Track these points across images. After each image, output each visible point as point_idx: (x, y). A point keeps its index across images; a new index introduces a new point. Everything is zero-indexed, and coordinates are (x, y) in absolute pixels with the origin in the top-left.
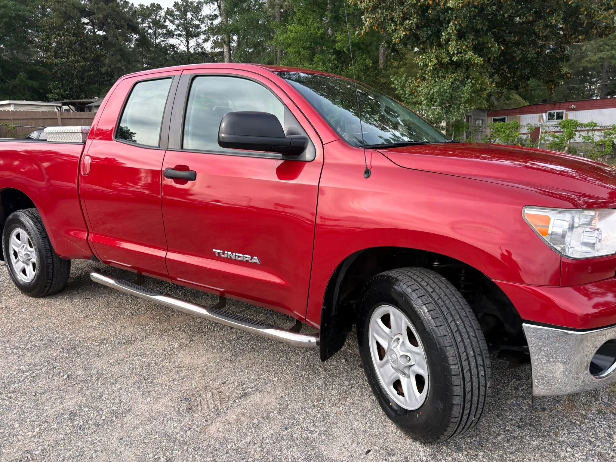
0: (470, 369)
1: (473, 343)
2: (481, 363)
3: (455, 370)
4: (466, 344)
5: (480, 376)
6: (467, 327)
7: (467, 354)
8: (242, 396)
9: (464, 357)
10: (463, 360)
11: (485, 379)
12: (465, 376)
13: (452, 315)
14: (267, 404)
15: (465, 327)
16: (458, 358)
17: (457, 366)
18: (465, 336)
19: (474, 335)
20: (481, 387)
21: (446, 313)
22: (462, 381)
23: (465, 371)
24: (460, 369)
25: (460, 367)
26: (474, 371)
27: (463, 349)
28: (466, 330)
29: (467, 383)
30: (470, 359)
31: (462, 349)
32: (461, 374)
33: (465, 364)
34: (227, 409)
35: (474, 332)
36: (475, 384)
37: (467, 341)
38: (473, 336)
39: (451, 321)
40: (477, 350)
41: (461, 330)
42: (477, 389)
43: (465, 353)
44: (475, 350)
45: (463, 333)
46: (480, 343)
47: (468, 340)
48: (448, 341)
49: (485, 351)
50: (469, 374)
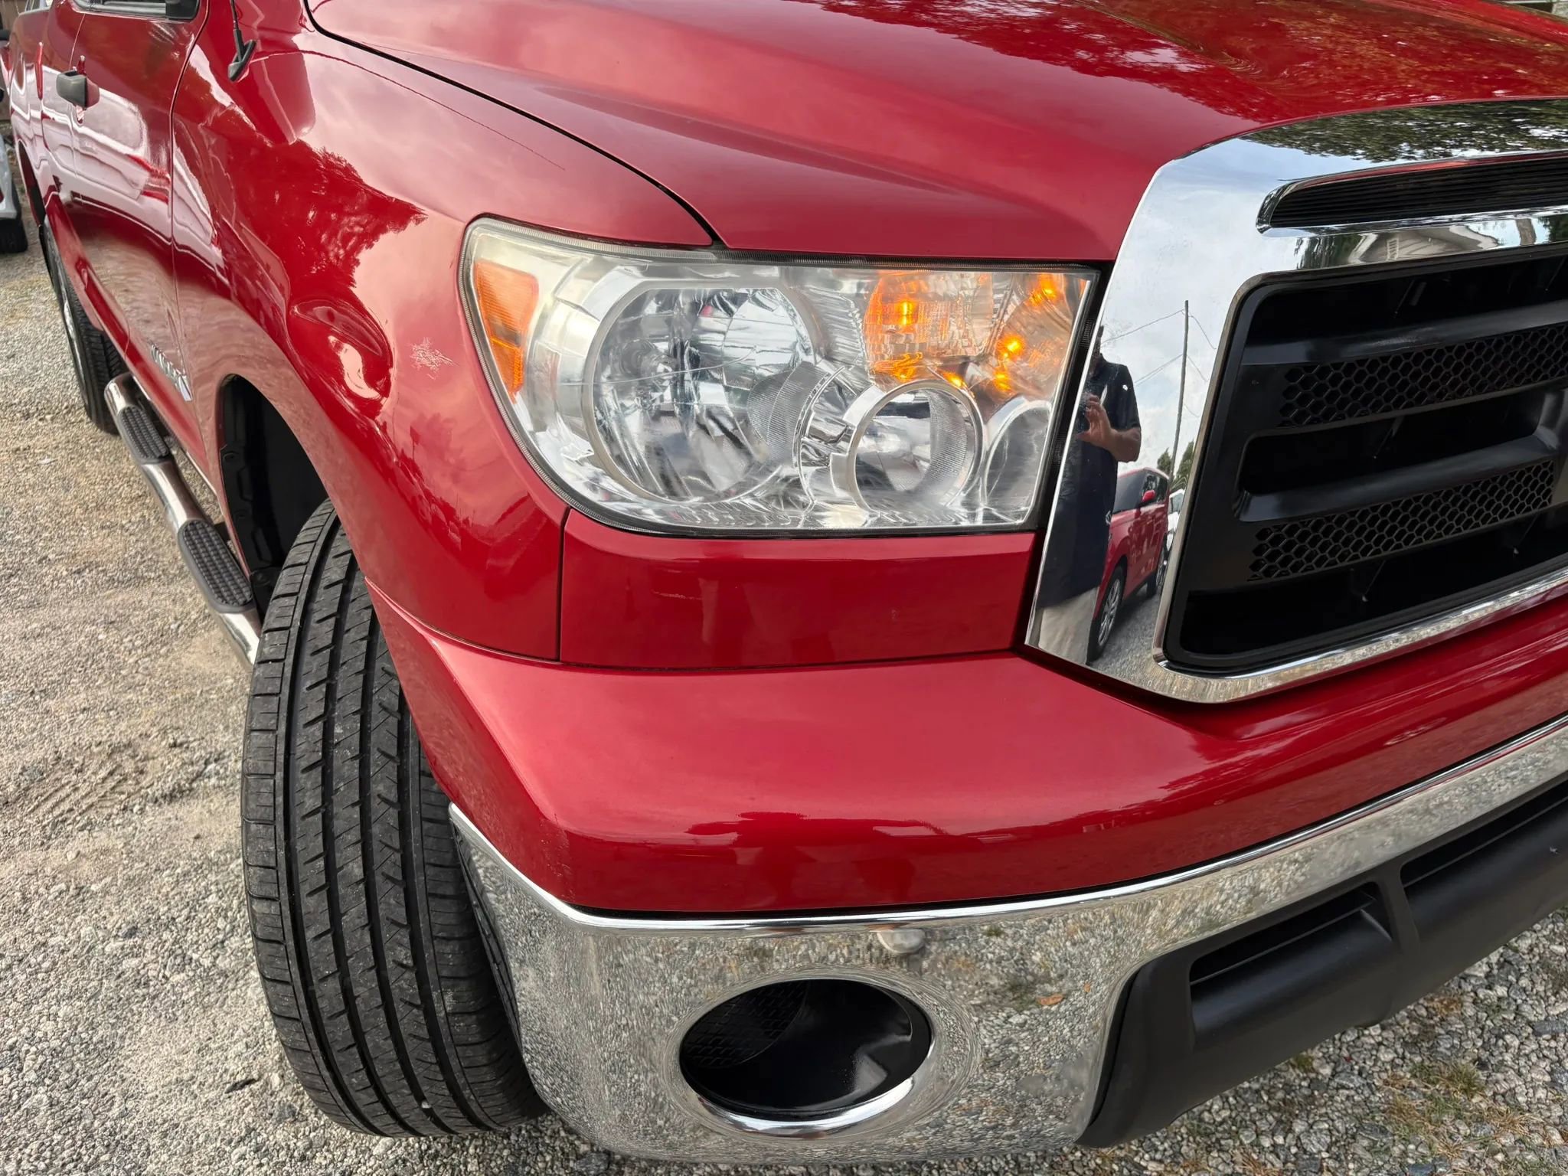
0: (336, 931)
1: (376, 829)
2: (401, 914)
3: (268, 920)
4: (338, 825)
5: (390, 965)
6: (375, 756)
7: (330, 870)
8: (164, 797)
9: (312, 874)
10: (305, 889)
11: (422, 980)
12: (311, 954)
13: (330, 697)
14: (197, 837)
15: (363, 757)
16: (283, 875)
17: (274, 908)
18: (346, 792)
19: (393, 796)
20: (400, 1008)
21: (308, 684)
22: (295, 969)
23: (310, 934)
24: (288, 923)
25: (287, 912)
26: (358, 941)
27: (317, 845)
28: (364, 766)
29: (325, 979)
30: (342, 890)
31: (310, 843)
32: (291, 943)
33: (314, 906)
34: (82, 829)
35: (402, 783)
36: (365, 989)
37: (346, 816)
38: (386, 801)
39: (314, 716)
40: (388, 862)
41: (336, 763)
42: (381, 1011)
43: (320, 863)
44: (377, 858)
45: (342, 779)
46: (415, 832)
47: (356, 813)
48: (263, 801)
49: (430, 871)
50: (329, 947)
